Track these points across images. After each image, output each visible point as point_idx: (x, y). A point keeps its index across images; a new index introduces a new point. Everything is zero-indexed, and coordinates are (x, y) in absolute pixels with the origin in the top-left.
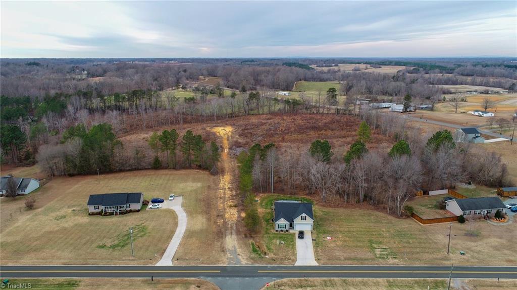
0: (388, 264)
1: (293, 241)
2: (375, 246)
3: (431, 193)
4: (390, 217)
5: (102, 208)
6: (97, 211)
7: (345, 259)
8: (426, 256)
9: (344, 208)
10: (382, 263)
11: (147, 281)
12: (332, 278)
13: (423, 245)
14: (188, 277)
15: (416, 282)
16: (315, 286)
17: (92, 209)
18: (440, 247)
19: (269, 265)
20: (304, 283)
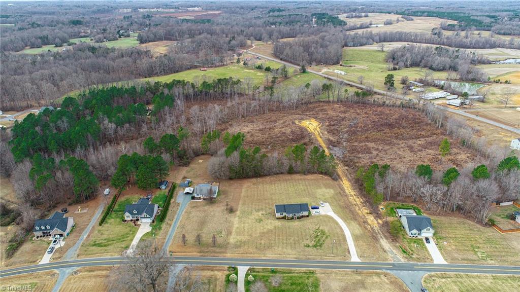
0: (488, 264)
1: (424, 245)
2: (476, 250)
3: (502, 204)
4: (478, 226)
5: (284, 214)
6: (282, 216)
7: (462, 260)
8: (510, 259)
9: (444, 216)
10: (485, 263)
11: (353, 271)
12: (460, 273)
13: (506, 250)
14: (376, 269)
15: (509, 277)
16: (452, 278)
17: (278, 215)
18: (517, 251)
19: (419, 263)
20: (445, 276)
